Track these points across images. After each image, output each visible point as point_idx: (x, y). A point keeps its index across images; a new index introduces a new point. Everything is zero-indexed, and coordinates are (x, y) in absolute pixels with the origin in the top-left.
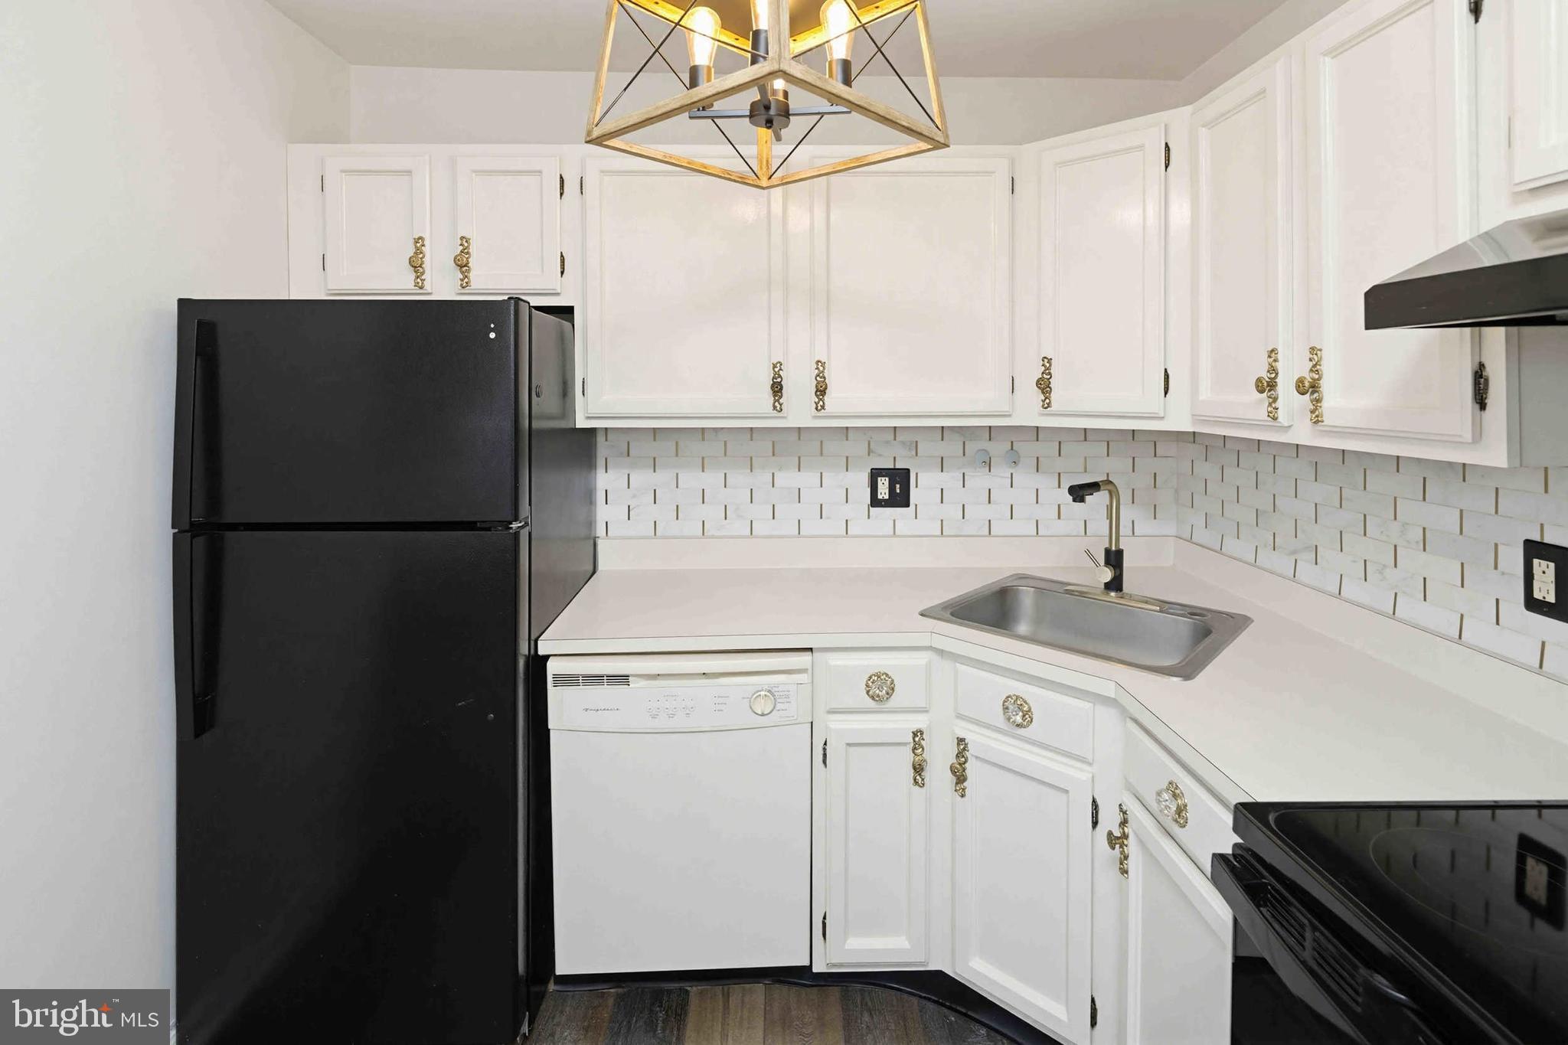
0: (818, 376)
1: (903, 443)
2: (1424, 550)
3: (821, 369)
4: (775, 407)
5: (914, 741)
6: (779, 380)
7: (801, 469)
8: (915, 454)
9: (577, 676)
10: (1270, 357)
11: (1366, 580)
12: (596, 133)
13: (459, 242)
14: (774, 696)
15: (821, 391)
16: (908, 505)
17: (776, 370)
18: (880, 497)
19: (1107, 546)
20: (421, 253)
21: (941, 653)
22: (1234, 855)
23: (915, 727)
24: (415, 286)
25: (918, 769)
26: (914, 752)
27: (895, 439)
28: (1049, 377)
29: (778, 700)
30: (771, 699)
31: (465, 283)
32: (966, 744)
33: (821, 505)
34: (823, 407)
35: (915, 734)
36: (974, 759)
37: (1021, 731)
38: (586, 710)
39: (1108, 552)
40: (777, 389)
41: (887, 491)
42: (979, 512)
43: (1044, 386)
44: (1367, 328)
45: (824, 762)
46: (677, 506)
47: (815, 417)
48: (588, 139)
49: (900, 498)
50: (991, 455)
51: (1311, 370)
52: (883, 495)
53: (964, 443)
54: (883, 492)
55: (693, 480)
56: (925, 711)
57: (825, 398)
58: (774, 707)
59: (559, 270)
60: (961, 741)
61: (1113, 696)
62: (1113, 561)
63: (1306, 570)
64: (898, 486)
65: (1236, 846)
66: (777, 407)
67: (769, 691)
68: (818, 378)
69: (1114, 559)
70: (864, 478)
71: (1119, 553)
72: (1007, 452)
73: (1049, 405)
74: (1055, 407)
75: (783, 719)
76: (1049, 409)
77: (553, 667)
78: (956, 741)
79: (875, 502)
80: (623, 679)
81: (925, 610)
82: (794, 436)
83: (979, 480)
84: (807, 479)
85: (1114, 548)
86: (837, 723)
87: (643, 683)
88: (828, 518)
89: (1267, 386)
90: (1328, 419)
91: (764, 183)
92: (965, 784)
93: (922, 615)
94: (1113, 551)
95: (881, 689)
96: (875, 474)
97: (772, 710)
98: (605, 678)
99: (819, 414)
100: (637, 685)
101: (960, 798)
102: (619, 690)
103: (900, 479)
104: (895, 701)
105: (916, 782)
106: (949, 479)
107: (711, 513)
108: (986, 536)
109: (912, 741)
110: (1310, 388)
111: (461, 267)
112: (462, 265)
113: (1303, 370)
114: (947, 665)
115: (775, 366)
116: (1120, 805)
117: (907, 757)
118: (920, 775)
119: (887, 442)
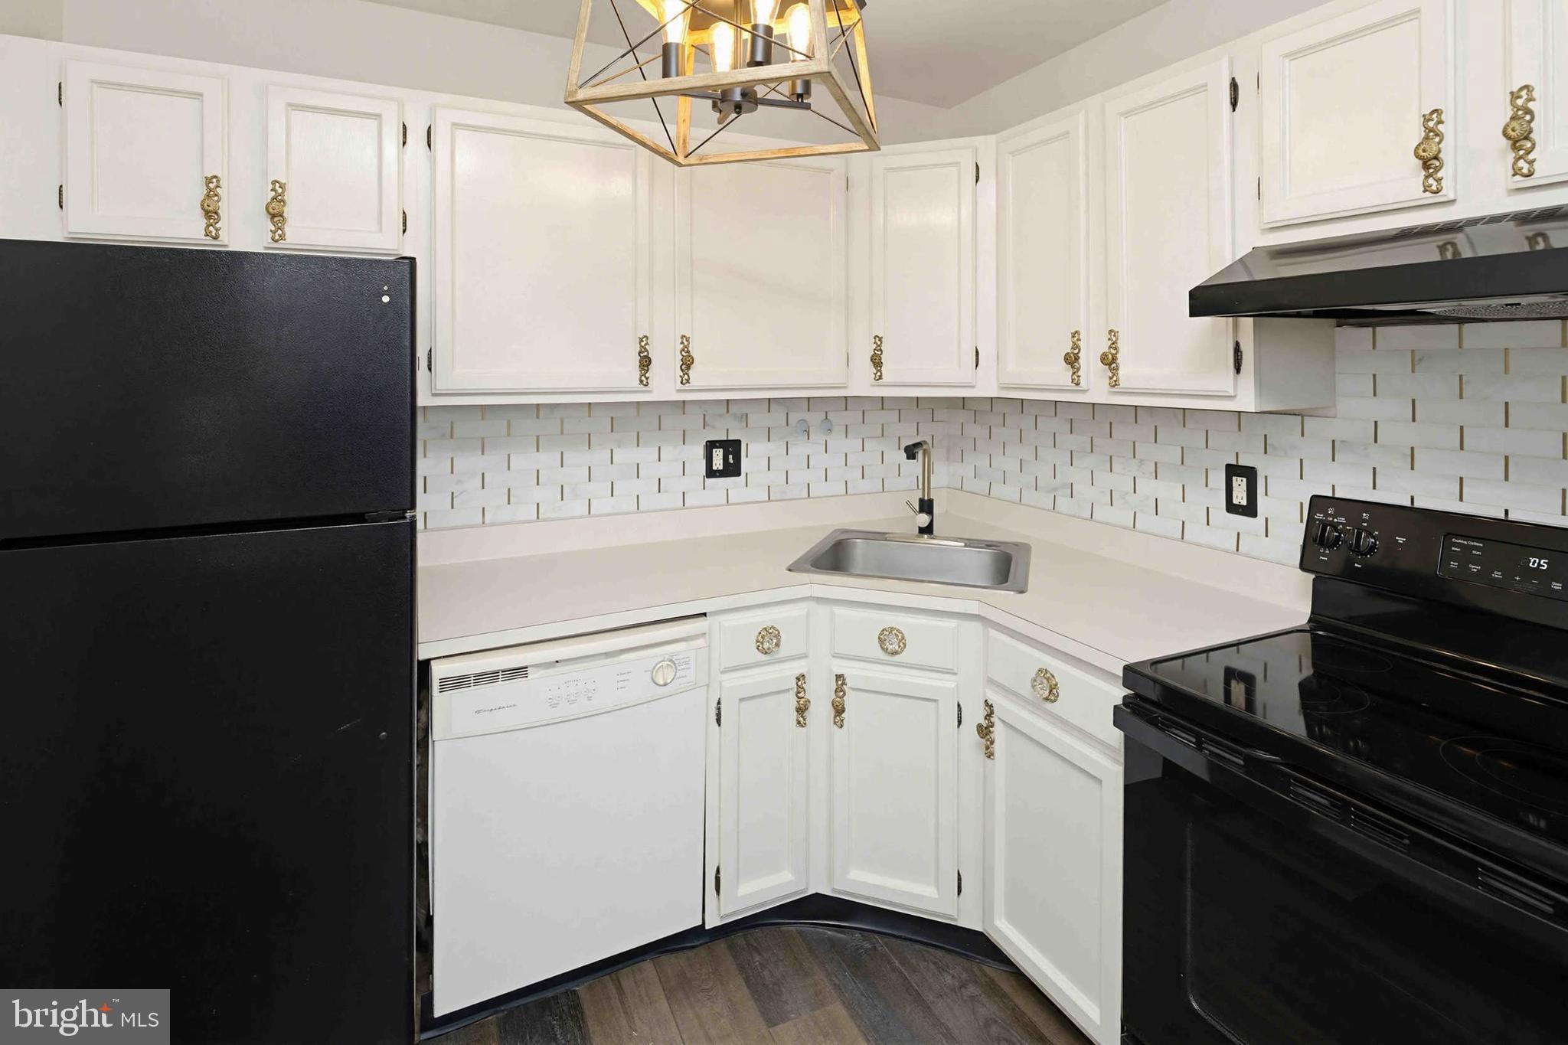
0: (684, 350)
1: (735, 415)
2: (1156, 478)
3: (686, 343)
4: (641, 381)
5: (797, 685)
6: (645, 354)
7: (640, 445)
8: (745, 426)
9: (468, 677)
10: (1073, 337)
11: (1112, 505)
12: (581, 95)
13: (270, 187)
14: (674, 664)
15: (687, 364)
16: (739, 474)
17: (643, 344)
18: (714, 468)
19: (921, 497)
20: (216, 195)
21: (819, 600)
22: (1124, 704)
23: (797, 673)
24: (207, 235)
25: (801, 710)
26: (797, 696)
27: (728, 411)
28: (879, 353)
29: (679, 668)
30: (672, 667)
31: (278, 234)
32: (844, 680)
33: (659, 479)
34: (688, 381)
35: (798, 679)
36: (850, 690)
37: (896, 658)
38: (479, 712)
39: (921, 501)
40: (645, 363)
41: (721, 462)
42: (799, 476)
43: (877, 362)
44: (1190, 316)
45: (719, 721)
46: (509, 490)
47: (679, 391)
48: (570, 100)
49: (732, 469)
50: (810, 425)
51: (1110, 347)
52: (718, 466)
53: (787, 414)
54: (718, 463)
55: (525, 461)
56: (805, 656)
57: (690, 372)
58: (675, 675)
59: (401, 228)
60: (839, 677)
61: (977, 613)
62: (926, 508)
63: (1063, 503)
64: (731, 456)
65: (1125, 697)
66: (644, 381)
67: (671, 661)
68: (683, 353)
69: (926, 506)
70: (700, 451)
71: (931, 502)
72: (822, 421)
73: (880, 377)
74: (887, 378)
75: (683, 686)
76: (880, 381)
77: (438, 671)
78: (835, 678)
79: (711, 473)
80: (521, 671)
81: (790, 566)
82: (633, 412)
83: (800, 449)
84: (645, 455)
85: (926, 498)
86: (731, 681)
87: (542, 672)
88: (666, 491)
89: (1072, 360)
90: (1123, 383)
91: (681, 159)
92: (843, 715)
93: (790, 570)
94: (926, 501)
95: (768, 641)
96: (711, 446)
97: (674, 679)
98: (500, 674)
99: (684, 387)
100: (535, 676)
101: (839, 729)
102: (518, 683)
103: (732, 448)
104: (784, 651)
105: (799, 723)
106: (775, 448)
107: (546, 495)
108: (806, 498)
109: (796, 686)
110: (1110, 361)
111: (273, 216)
112: (276, 216)
113: (1104, 347)
114: (823, 610)
115: (641, 340)
116: (986, 701)
117: (791, 701)
118: (802, 716)
119: (720, 416)
